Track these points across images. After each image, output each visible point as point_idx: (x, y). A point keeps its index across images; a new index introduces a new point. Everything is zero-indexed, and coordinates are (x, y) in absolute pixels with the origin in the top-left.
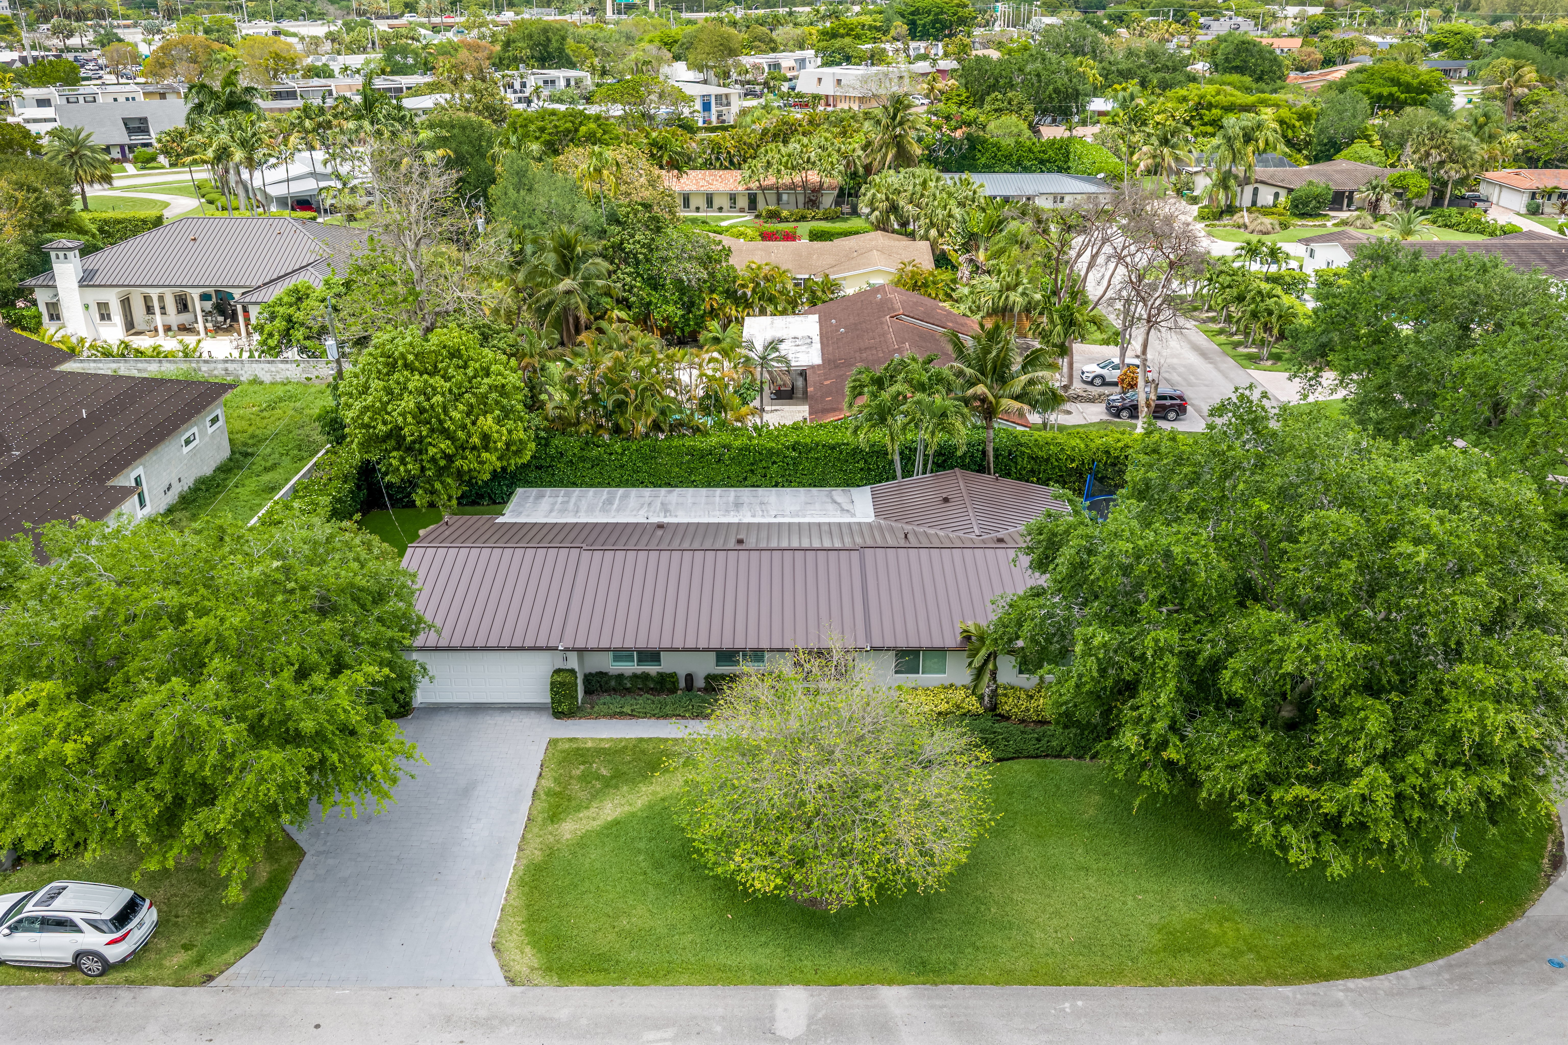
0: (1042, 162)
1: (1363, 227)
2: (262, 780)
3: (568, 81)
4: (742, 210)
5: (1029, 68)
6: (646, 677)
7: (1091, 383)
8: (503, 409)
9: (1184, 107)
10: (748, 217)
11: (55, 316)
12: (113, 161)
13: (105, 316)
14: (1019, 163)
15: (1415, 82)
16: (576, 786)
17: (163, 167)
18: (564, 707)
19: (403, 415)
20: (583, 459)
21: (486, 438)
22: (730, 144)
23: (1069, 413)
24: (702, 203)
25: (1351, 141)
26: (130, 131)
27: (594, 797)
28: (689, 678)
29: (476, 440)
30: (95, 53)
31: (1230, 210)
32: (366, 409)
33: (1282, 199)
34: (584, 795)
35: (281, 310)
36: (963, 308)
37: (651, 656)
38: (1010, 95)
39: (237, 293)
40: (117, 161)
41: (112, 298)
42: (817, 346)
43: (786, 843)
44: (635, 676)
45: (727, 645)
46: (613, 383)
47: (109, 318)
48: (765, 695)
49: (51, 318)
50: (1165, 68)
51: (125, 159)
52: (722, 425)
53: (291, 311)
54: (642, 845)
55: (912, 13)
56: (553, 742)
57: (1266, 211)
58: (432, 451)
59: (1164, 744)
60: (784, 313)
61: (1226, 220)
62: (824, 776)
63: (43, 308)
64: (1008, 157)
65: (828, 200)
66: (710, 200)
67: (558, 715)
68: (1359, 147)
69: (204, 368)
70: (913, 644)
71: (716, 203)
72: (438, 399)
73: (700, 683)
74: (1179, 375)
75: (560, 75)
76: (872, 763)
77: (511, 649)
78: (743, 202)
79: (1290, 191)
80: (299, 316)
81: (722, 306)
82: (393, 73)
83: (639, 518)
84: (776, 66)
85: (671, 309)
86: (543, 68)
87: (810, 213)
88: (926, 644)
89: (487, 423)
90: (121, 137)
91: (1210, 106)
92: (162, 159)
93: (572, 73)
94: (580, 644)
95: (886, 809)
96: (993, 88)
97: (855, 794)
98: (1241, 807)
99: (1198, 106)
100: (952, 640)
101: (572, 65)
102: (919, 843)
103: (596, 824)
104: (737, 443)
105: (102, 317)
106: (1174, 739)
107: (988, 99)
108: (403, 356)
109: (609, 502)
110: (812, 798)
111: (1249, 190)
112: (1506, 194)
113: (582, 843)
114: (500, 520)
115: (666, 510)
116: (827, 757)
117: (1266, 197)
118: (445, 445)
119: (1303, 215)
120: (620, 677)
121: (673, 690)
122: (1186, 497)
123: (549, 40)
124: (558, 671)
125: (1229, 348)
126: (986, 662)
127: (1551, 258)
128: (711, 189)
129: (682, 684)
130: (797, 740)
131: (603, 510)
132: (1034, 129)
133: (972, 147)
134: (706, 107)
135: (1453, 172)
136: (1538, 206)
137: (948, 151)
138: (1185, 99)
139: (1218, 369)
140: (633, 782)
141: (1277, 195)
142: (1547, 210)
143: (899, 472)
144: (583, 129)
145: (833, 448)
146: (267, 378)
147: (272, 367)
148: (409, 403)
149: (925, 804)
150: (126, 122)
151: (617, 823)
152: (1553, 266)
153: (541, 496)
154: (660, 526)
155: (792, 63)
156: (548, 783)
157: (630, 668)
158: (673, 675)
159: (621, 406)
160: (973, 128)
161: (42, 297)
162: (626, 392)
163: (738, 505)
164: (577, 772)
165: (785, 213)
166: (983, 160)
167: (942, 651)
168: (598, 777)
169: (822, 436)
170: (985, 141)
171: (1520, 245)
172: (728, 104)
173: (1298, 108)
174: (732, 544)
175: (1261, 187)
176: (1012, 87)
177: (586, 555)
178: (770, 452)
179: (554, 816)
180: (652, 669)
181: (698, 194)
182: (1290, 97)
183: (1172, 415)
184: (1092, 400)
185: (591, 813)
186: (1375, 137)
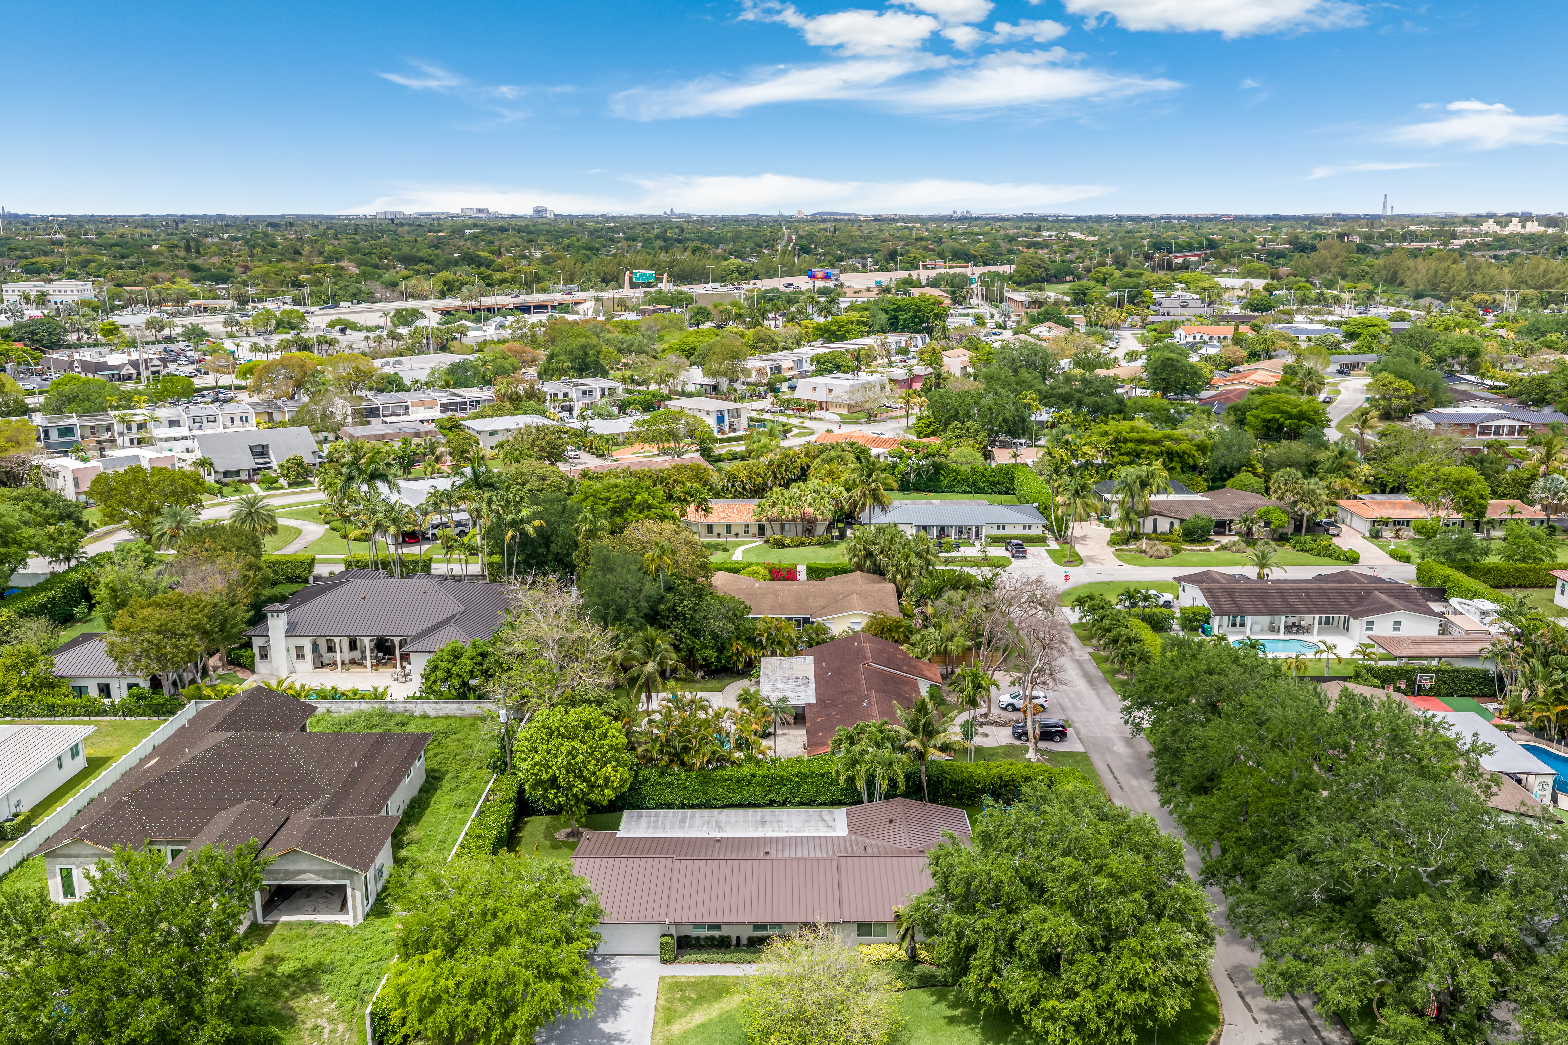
0: (993, 484)
1: (1238, 551)
2: (542, 999)
3: (603, 390)
4: (754, 536)
5: (983, 401)
6: (712, 938)
7: (1005, 709)
8: (617, 760)
9: (1106, 440)
10: (759, 542)
11: (264, 656)
12: (242, 482)
13: (300, 655)
14: (974, 485)
15: (1294, 411)
16: (678, 1004)
17: (282, 488)
18: (667, 957)
19: (559, 768)
20: (660, 784)
21: (607, 780)
22: (743, 474)
23: (986, 735)
24: (723, 531)
25: (1239, 470)
26: (255, 454)
27: (689, 1009)
28: (738, 939)
29: (601, 782)
30: (182, 345)
31: (1136, 536)
32: (536, 764)
33: (1176, 526)
34: (682, 1009)
35: (443, 665)
36: (917, 651)
37: (717, 927)
38: (968, 424)
39: (397, 641)
40: (245, 482)
41: (306, 643)
42: (813, 686)
43: (797, 1031)
44: (706, 938)
45: (761, 920)
46: (681, 735)
47: (303, 657)
48: (786, 954)
49: (262, 657)
50: (1097, 392)
51: (251, 480)
52: (750, 759)
53: (450, 665)
54: (717, 1037)
55: (895, 310)
56: (662, 978)
57: (1162, 538)
58: (575, 790)
59: (989, 979)
60: (790, 654)
61: (1132, 546)
62: (817, 996)
63: (256, 651)
64: (966, 480)
65: (821, 529)
66: (728, 527)
67: (664, 961)
68: (1243, 476)
69: (390, 706)
70: (868, 919)
71: (734, 530)
72: (580, 758)
73: (744, 941)
74: (1070, 700)
75: (596, 384)
76: (841, 990)
77: (639, 923)
78: (755, 530)
79: (1182, 521)
80: (455, 670)
81: (744, 650)
82: (456, 385)
83: (703, 834)
84: (777, 369)
85: (709, 652)
86: (581, 377)
87: (807, 540)
88: (874, 919)
89: (608, 770)
90: (248, 462)
91: (1126, 441)
92: (283, 482)
93: (606, 383)
94: (678, 920)
95: (846, 1014)
96: (955, 417)
97: (831, 1006)
98: (1027, 1012)
99: (1116, 441)
100: (889, 918)
101: (604, 374)
102: (863, 1031)
103: (691, 1026)
104: (760, 773)
105: (298, 657)
106: (995, 977)
107: (950, 427)
108: (558, 729)
109: (683, 820)
110: (810, 1009)
111: (1149, 521)
112: (1355, 519)
113: (685, 1036)
114: (619, 835)
115: (719, 827)
116: (818, 987)
117: (1164, 525)
118: (583, 786)
119: (1193, 541)
120: (698, 938)
121: (728, 946)
122: (1005, 843)
123: (586, 354)
124: (663, 935)
125: (1109, 677)
126: (908, 929)
127: (1352, 599)
128: (730, 520)
129: (734, 942)
130: (803, 977)
131: (681, 827)
132: (987, 455)
133: (937, 472)
134: (720, 419)
135: (1305, 509)
136: (1378, 531)
137: (919, 474)
138: (1106, 433)
139: (1098, 695)
140: (709, 1001)
141: (1172, 524)
142: (1385, 534)
143: (865, 798)
144: (638, 498)
145: (823, 775)
146: (432, 714)
147: (437, 706)
148: (562, 760)
149: (867, 1012)
150: (251, 447)
151: (703, 1025)
152: (1353, 606)
153: (640, 817)
154: (718, 840)
155: (791, 364)
156: (662, 1002)
157: (704, 933)
158: (728, 937)
159: (686, 749)
160: (936, 459)
161: (257, 642)
162: (690, 741)
163: (763, 823)
164: (678, 996)
165: (787, 541)
166: (946, 482)
167: (884, 924)
168: (690, 999)
169: (816, 768)
170: (947, 467)
171: (1332, 588)
172: (739, 416)
173: (1197, 440)
174: (762, 855)
175: (1159, 518)
176: (969, 417)
177: (677, 863)
178: (782, 778)
179: (668, 1021)
180: (716, 934)
181: (719, 524)
182: (1190, 431)
183: (1057, 738)
184: (1004, 725)
185: (688, 1019)
186: (1258, 465)
